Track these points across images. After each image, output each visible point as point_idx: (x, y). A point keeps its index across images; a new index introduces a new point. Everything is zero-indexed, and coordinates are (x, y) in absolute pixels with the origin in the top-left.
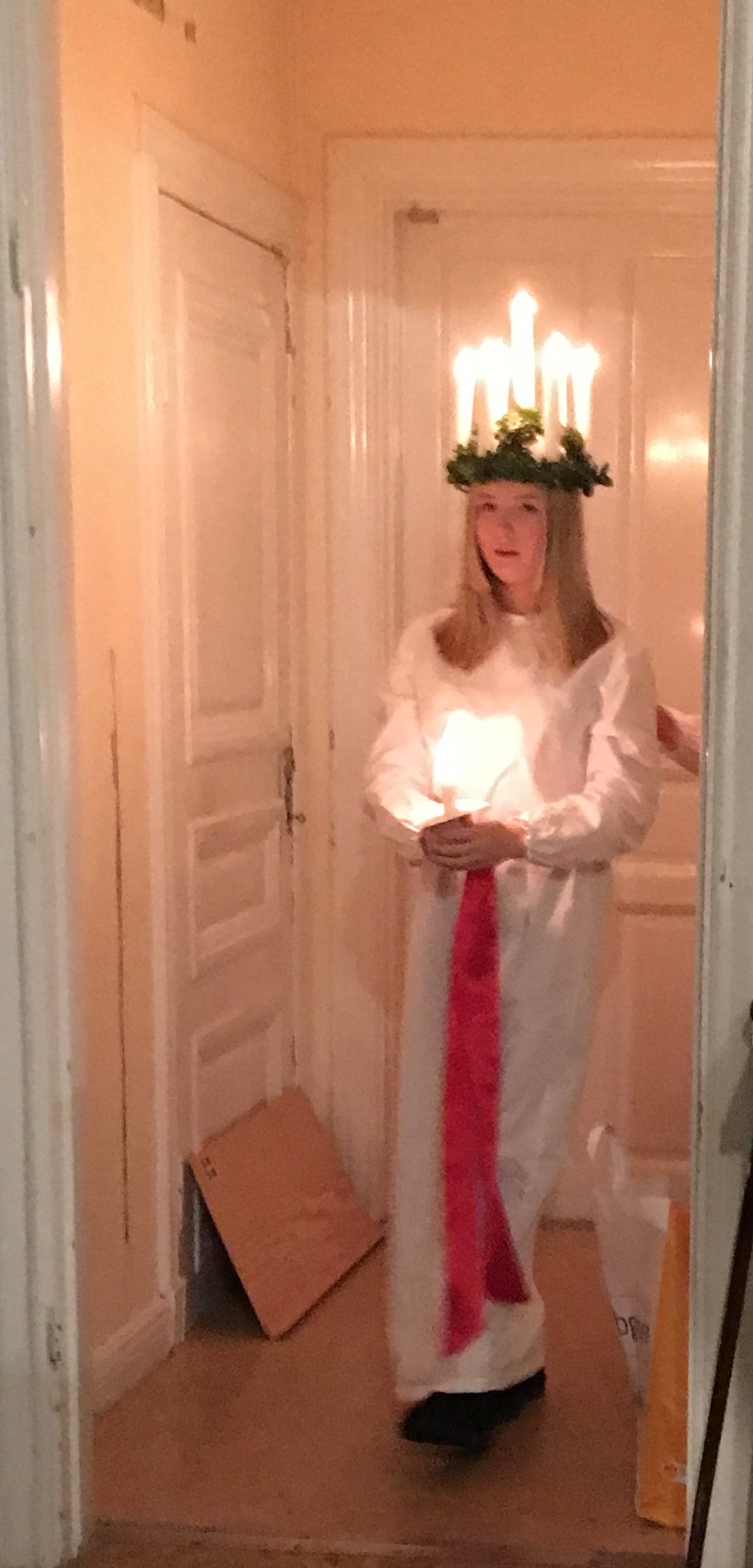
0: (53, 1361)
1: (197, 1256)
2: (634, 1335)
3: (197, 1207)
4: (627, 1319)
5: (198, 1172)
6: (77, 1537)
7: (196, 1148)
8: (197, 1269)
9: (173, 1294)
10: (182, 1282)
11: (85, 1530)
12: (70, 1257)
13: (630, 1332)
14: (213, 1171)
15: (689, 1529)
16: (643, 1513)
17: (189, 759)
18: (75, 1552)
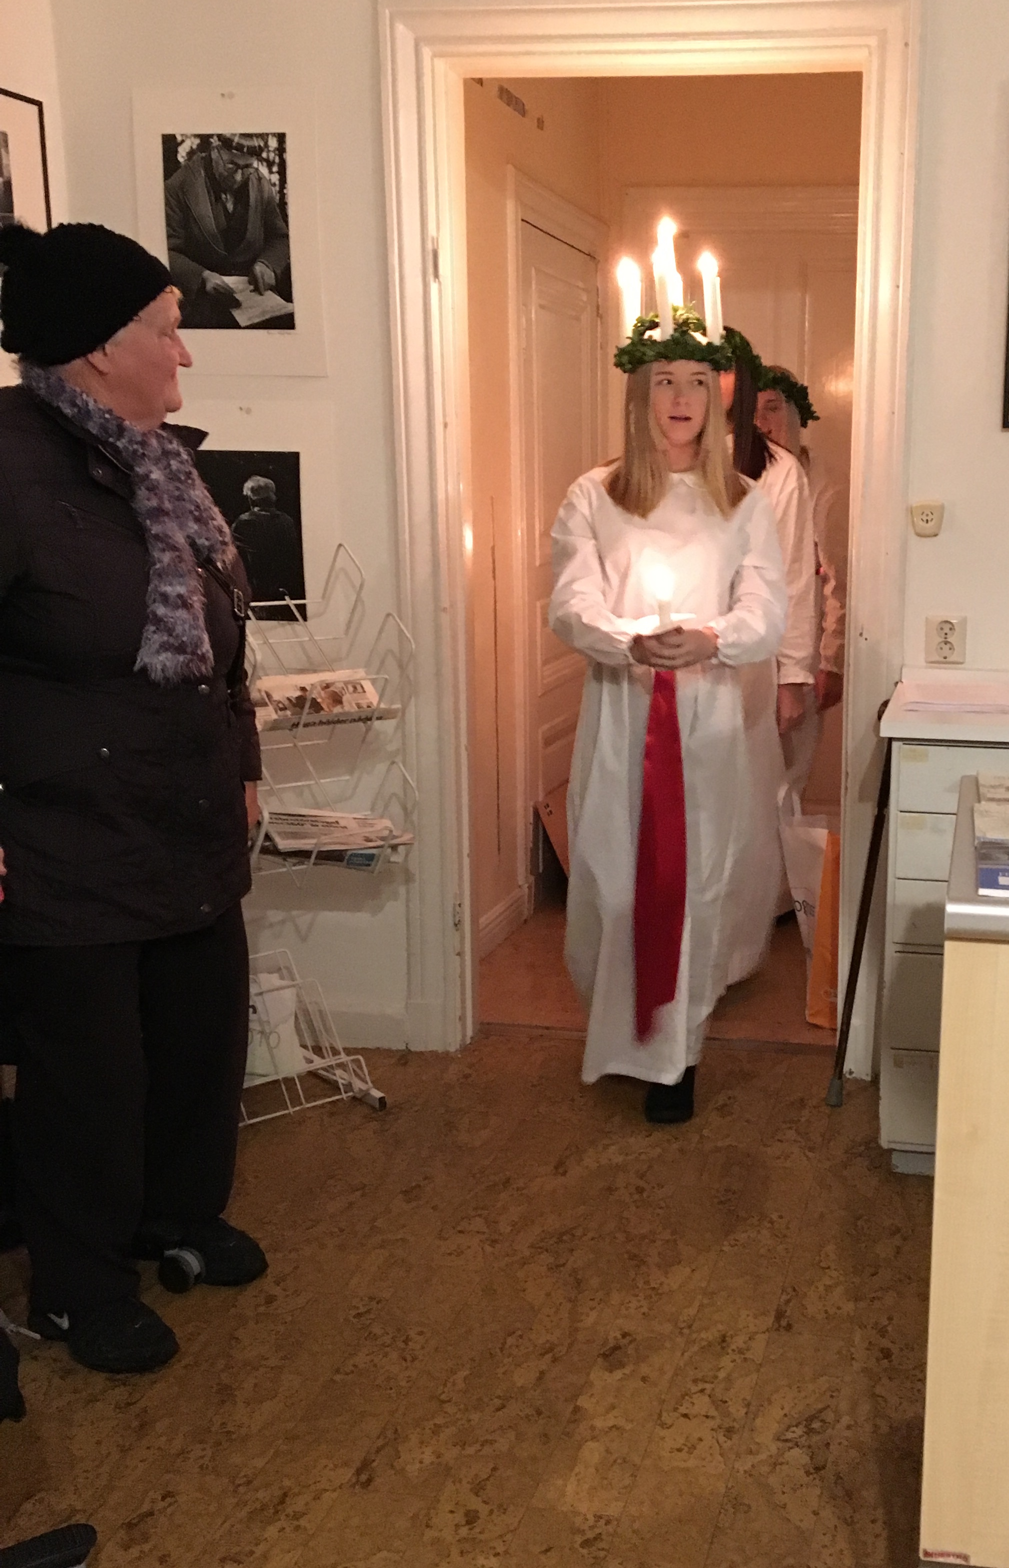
0: (456, 925)
1: (541, 864)
2: (805, 912)
3: (541, 832)
4: (801, 902)
5: (543, 813)
6: (470, 1033)
7: (541, 798)
8: (541, 870)
9: (527, 885)
10: (532, 879)
11: (474, 1028)
12: (466, 861)
13: (803, 910)
14: (551, 811)
15: (839, 1030)
16: (809, 1019)
17: (538, 563)
18: (468, 1041)
